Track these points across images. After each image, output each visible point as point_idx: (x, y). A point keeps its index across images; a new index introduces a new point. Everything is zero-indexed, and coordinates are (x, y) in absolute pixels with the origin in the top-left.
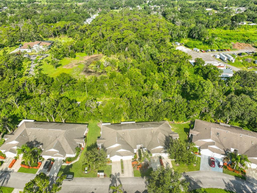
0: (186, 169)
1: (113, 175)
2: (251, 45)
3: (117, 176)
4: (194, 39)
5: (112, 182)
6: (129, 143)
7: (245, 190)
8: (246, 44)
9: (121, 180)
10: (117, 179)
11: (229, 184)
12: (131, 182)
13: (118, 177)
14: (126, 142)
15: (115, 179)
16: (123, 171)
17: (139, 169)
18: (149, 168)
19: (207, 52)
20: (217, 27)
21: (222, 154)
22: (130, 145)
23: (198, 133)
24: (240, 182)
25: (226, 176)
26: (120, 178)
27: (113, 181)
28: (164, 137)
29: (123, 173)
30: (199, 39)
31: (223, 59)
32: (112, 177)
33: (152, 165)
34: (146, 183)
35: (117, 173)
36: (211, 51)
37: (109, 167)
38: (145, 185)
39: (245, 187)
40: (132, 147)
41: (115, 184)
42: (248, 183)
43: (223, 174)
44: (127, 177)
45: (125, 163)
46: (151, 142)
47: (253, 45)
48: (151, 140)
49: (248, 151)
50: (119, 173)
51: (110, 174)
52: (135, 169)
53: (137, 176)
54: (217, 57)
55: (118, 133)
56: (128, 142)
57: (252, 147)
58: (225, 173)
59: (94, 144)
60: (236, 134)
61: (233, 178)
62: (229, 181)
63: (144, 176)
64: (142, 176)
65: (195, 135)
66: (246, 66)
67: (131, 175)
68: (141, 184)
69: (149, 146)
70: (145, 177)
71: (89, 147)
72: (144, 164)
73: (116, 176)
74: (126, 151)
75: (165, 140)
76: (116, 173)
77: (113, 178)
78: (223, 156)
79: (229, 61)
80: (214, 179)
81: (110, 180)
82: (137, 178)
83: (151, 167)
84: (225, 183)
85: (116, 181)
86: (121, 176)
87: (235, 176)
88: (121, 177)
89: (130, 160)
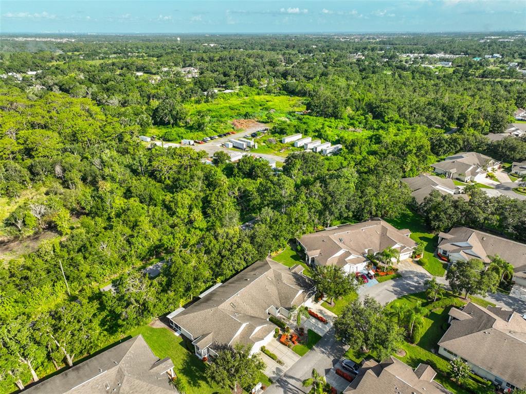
1: (274, 378)
2: (253, 121)
3: (279, 375)
4: (168, 126)
5: (282, 386)
7: (411, 287)
8: (246, 120)
9: (290, 374)
10: (284, 379)
11: (395, 291)
12: (305, 367)
13: (283, 374)
14: (248, 315)
15: (282, 380)
16: (279, 362)
17: (297, 344)
18: (306, 332)
19: (206, 142)
20: (185, 102)
21: (364, 262)
22: (257, 316)
23: (318, 251)
24: (400, 282)
25: (385, 284)
26: (287, 373)
27: (282, 384)
28: (291, 277)
29: (284, 364)
30: (176, 124)
31: (241, 147)
32: (274, 381)
33: (306, 326)
34: (323, 352)
35: (275, 370)
36: (211, 139)
38: (326, 355)
39: (408, 284)
41: (289, 385)
42: (406, 278)
43: (380, 284)
44: (293, 363)
45: (271, 350)
46: (279, 294)
47: (256, 119)
48: (277, 292)
49: (380, 243)
50: (277, 368)
51: (267, 379)
52: (292, 347)
53: (305, 353)
54: (228, 146)
57: (381, 237)
58: (382, 282)
59: (186, 359)
60: (357, 231)
61: (393, 283)
62: (392, 288)
63: (312, 347)
64: (311, 348)
65: (317, 256)
66: (277, 149)
67: (296, 358)
68: (320, 358)
69: (282, 301)
70: (314, 347)
71: (183, 369)
72: (295, 332)
73: (277, 374)
74: (262, 328)
75: (295, 280)
76: (274, 372)
77: (278, 381)
78: (365, 264)
79: (250, 147)
80: (379, 295)
81: (277, 386)
82: (307, 356)
83: (307, 329)
84: (392, 292)
85: (286, 381)
86: (285, 369)
87: (392, 279)
88: (287, 371)
89: (273, 341)
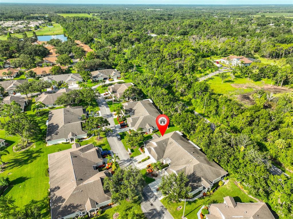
0: (172, 210)
1: (133, 159)
6: (165, 152)
9: (132, 164)
16: (140, 162)
28: (192, 172)
29: (138, 164)
33: (158, 179)
37: (139, 153)
40: (164, 156)
41: (127, 162)
50: (137, 161)
51: (133, 156)
52: (146, 169)
55: (169, 139)
56: (166, 150)
76: (136, 159)
83: (156, 179)
